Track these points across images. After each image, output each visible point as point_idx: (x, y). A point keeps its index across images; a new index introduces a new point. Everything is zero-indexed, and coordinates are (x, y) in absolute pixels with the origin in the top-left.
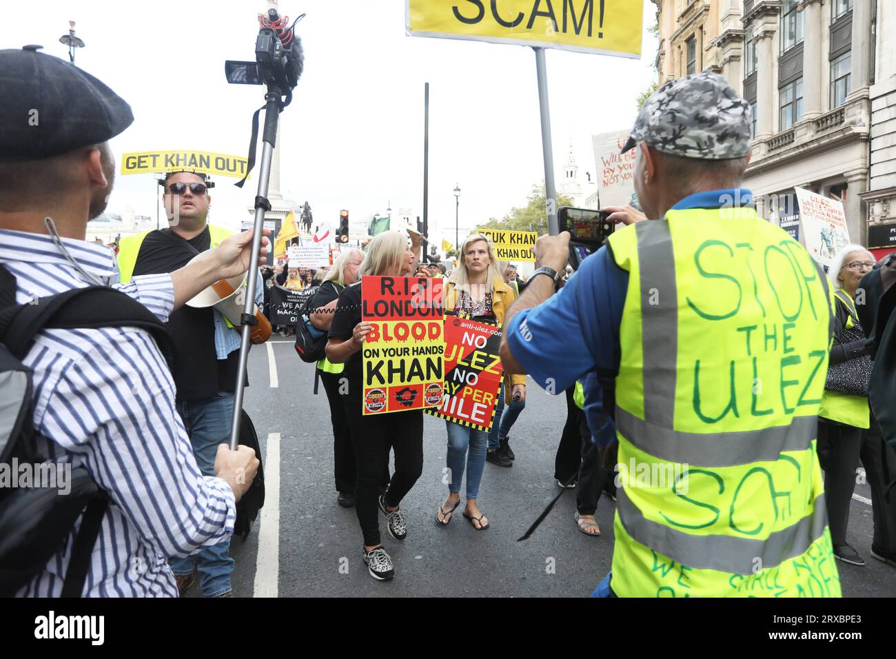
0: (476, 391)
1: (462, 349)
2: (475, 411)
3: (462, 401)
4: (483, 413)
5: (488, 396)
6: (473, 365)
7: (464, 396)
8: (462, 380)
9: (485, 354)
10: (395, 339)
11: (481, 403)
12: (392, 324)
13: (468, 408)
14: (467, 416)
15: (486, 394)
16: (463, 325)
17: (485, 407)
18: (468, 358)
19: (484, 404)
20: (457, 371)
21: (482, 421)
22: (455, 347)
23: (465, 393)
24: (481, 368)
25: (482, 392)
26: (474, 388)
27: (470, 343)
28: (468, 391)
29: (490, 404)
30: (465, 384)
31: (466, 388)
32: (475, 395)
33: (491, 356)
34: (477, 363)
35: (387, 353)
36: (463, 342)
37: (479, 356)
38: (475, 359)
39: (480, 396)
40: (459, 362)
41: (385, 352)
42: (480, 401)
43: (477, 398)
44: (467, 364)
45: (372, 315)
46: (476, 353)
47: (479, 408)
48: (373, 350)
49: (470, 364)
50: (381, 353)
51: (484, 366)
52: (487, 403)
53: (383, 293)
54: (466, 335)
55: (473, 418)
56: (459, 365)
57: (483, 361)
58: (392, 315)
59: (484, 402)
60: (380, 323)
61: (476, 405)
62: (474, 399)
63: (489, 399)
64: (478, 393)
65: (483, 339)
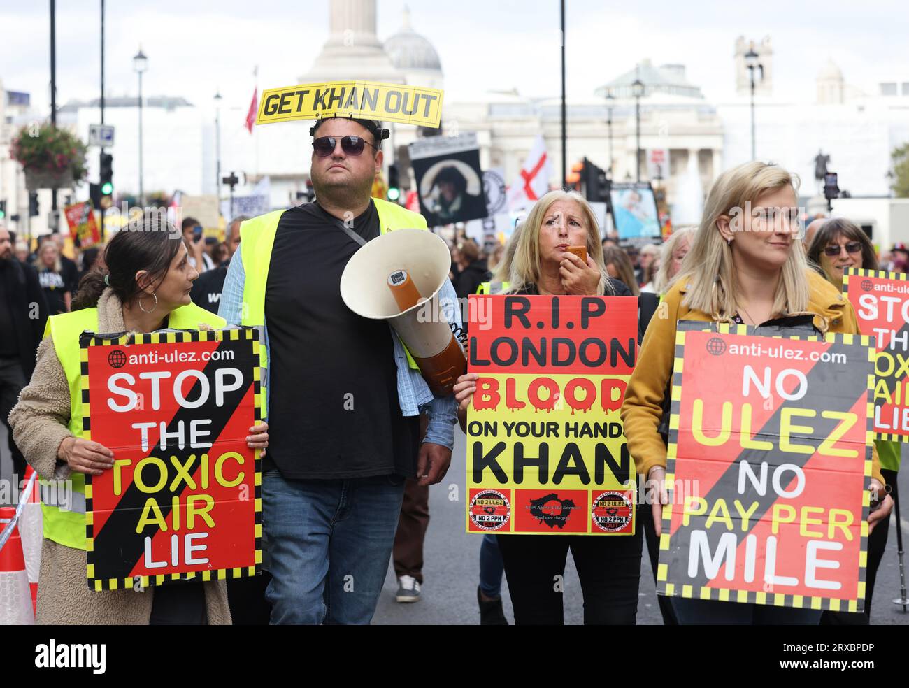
0: (805, 510)
1: (747, 410)
2: (812, 563)
3: (772, 543)
4: (835, 565)
5: (841, 518)
6: (785, 446)
7: (775, 530)
8: (761, 489)
9: (811, 413)
10: (530, 407)
11: (825, 538)
12: (523, 381)
13: (791, 561)
14: (793, 582)
15: (833, 512)
16: (734, 349)
17: (838, 546)
18: (769, 431)
19: (834, 540)
20: (745, 467)
21: (836, 586)
22: (728, 408)
23: (776, 519)
24: (808, 450)
25: (821, 510)
26: (797, 503)
27: (765, 392)
28: (784, 513)
29: (849, 536)
30: (771, 498)
31: (777, 508)
32: (805, 521)
33: (827, 414)
34: (794, 438)
35: (513, 431)
36: (746, 392)
37: (795, 420)
38: (786, 429)
39: (818, 522)
40: (747, 442)
41: (509, 428)
42: (820, 535)
43: (810, 527)
44: (767, 446)
45: (487, 363)
46: (787, 413)
47: (821, 554)
48: (487, 424)
49: (776, 445)
50: (502, 430)
51: (814, 440)
52: (839, 536)
53: (508, 324)
54: (749, 372)
55: (811, 581)
56: (746, 450)
57: (808, 430)
58: (525, 363)
59: (831, 535)
60: (502, 378)
61: (812, 548)
62: (803, 532)
63: (844, 526)
64: (811, 515)
65: (796, 378)
